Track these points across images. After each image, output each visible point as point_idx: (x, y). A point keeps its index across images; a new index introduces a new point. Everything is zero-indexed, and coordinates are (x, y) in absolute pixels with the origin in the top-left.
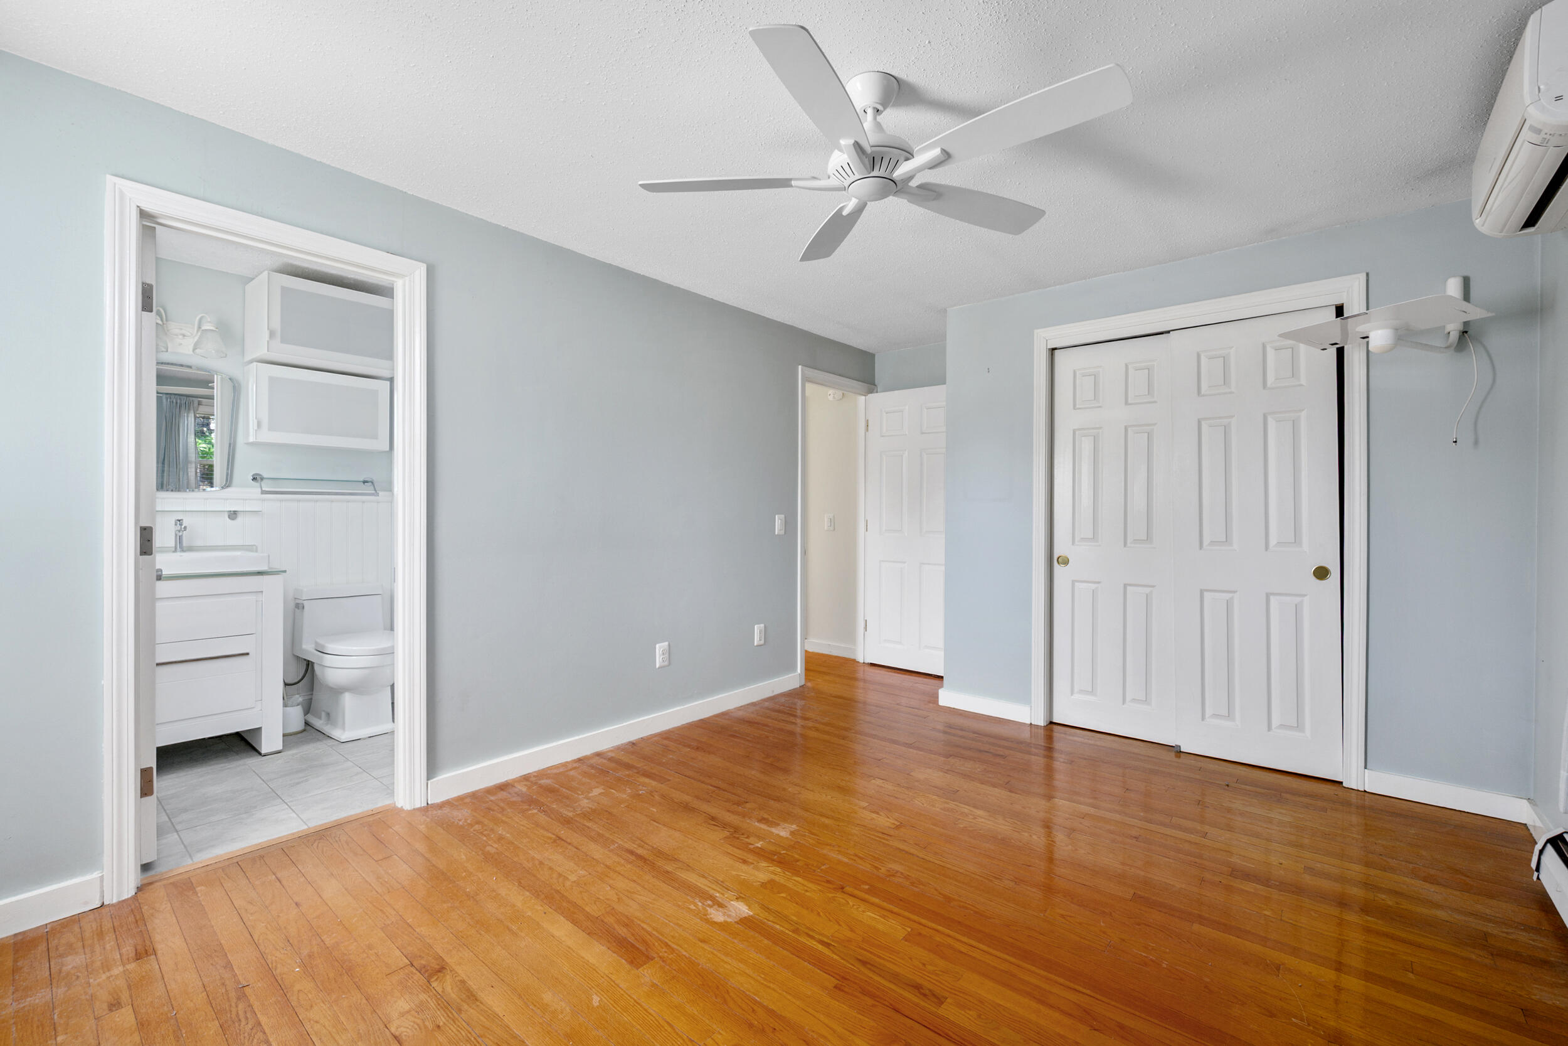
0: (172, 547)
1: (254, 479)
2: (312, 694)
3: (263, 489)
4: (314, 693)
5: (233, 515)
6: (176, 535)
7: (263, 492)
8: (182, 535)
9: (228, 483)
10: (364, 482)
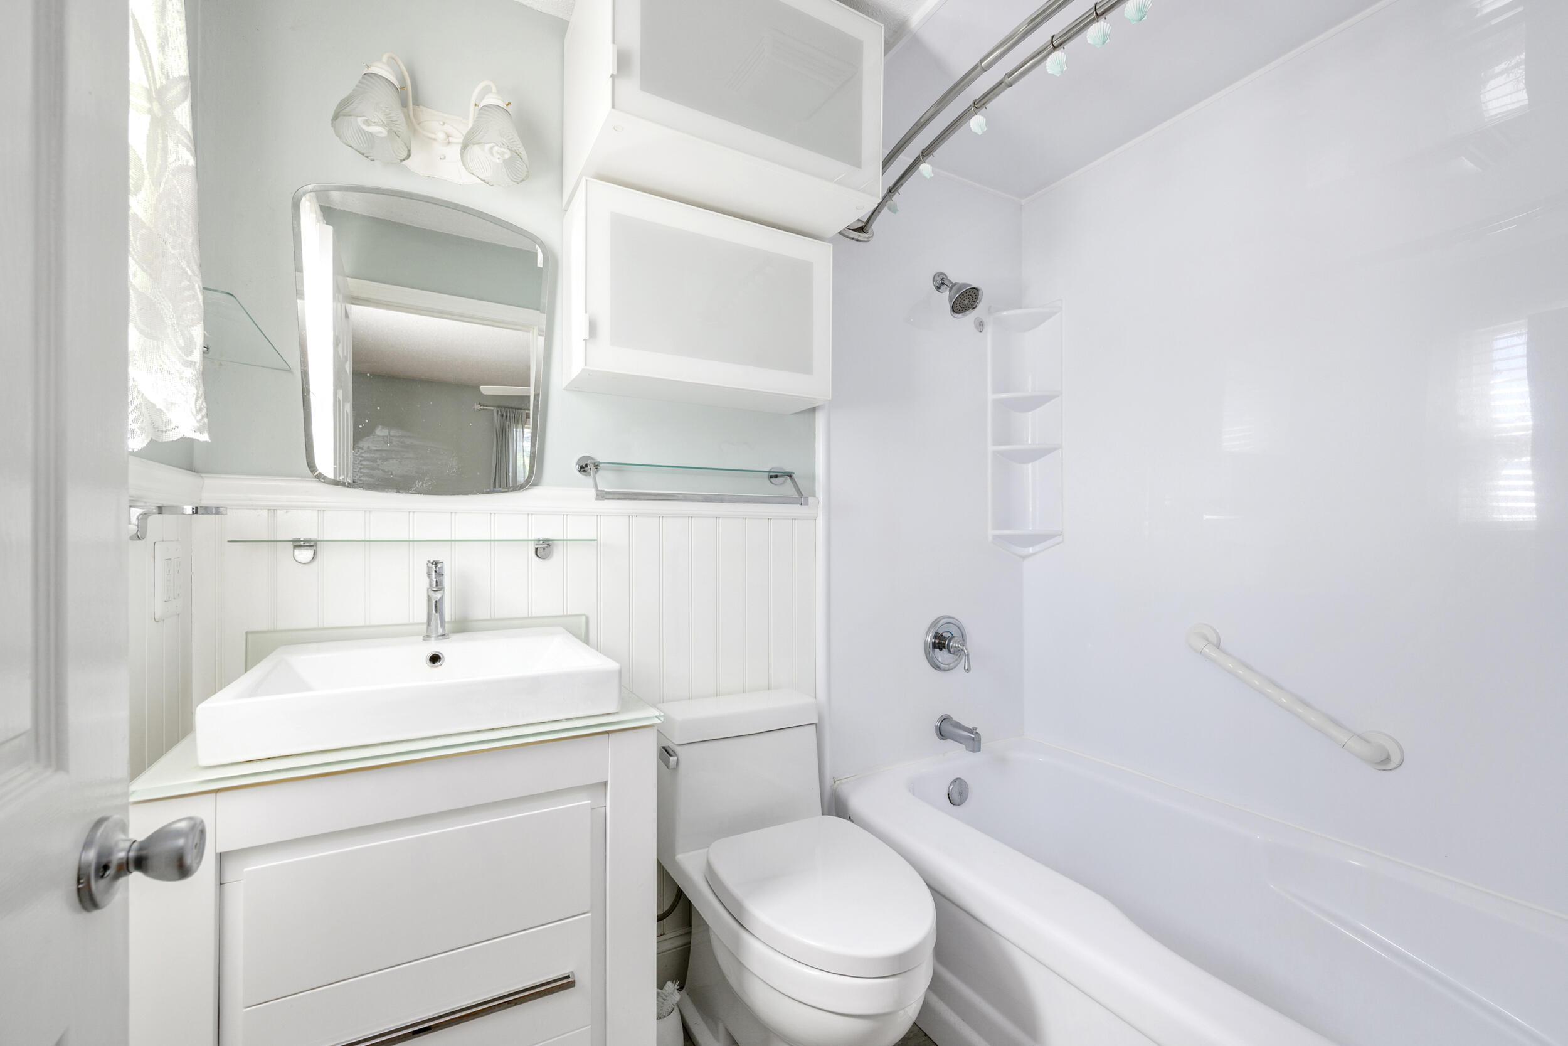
0: (422, 624)
1: (583, 469)
2: (689, 933)
3: (599, 489)
4: (693, 931)
5: (543, 549)
6: (429, 598)
7: (602, 495)
8: (442, 598)
9: (534, 479)
10: (773, 476)
